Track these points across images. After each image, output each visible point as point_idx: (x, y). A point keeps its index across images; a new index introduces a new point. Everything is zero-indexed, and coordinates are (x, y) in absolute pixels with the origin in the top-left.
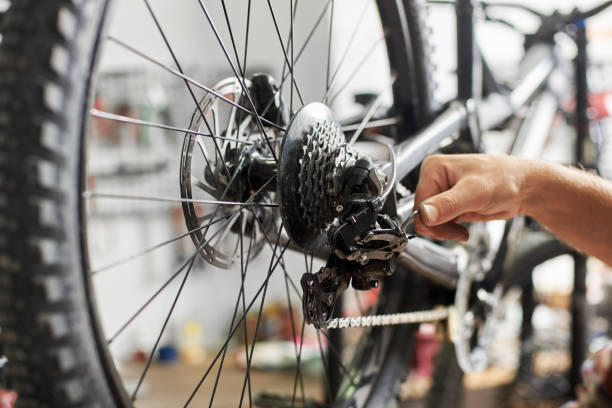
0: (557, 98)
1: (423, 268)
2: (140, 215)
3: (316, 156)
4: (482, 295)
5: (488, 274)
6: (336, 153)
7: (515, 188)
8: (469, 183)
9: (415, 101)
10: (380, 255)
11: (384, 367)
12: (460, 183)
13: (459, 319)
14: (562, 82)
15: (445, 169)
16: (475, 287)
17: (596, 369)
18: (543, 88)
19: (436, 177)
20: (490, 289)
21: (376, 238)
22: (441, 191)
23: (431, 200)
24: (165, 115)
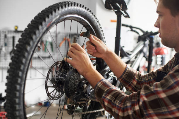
0: (144, 53)
2: (43, 68)
18: (141, 51)
24: (51, 44)
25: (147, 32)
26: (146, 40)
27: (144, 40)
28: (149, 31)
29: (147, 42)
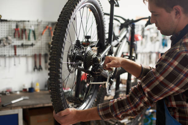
0: (127, 38)
1: (103, 74)
3: (89, 56)
4: (111, 80)
5: (113, 76)
6: (92, 55)
7: (120, 63)
8: (113, 62)
9: (102, 43)
10: (99, 72)
11: (94, 92)
12: (112, 61)
13: (107, 84)
14: (128, 35)
15: (109, 59)
16: (110, 78)
17: (131, 90)
18: (125, 37)
19: (108, 60)
20: (113, 79)
21: (99, 70)
22: (108, 63)
23: (107, 64)
25: (128, 20)
26: (128, 27)
27: (127, 27)
28: (130, 19)
29: (129, 28)
